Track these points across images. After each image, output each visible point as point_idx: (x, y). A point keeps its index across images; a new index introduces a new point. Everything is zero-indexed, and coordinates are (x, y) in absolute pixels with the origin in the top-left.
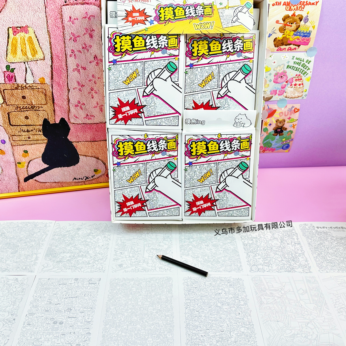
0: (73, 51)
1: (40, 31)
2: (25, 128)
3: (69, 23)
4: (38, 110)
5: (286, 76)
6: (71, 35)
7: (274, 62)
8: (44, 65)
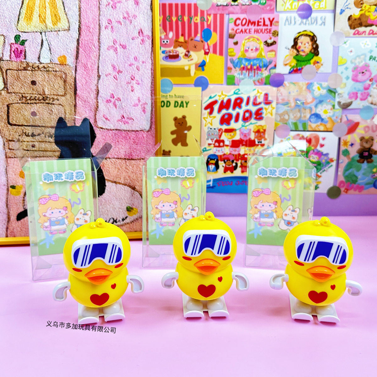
0: (110, 21)
2: (29, 130)
4: (51, 104)
7: (351, 52)
8: (68, 38)
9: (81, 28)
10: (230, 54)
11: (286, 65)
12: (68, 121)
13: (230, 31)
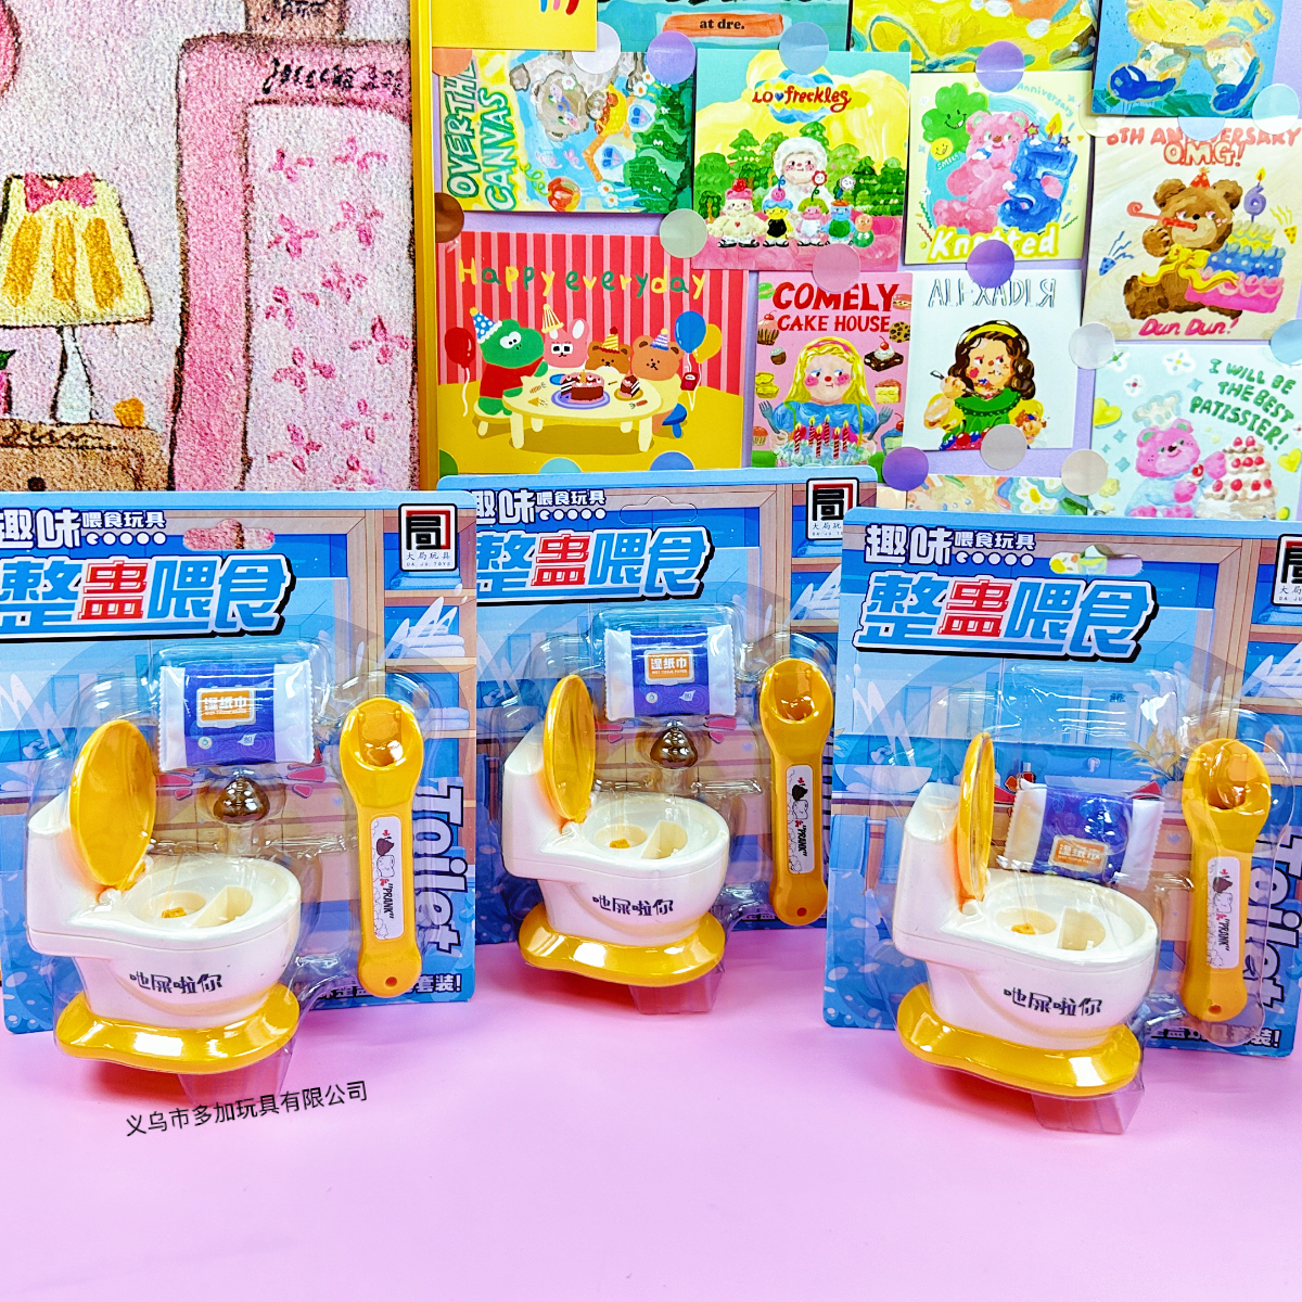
0: (281, 295)
1: (146, 200)
3: (272, 175)
5: (1192, 444)
6: (280, 227)
7: (1135, 385)
8: (148, 345)
9: (188, 313)
10: (760, 390)
11: (933, 424)
13: (760, 323)
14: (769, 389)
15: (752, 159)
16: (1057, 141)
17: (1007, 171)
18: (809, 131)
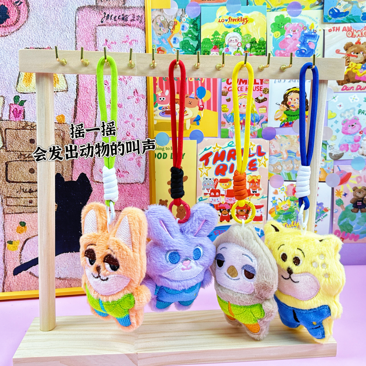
0: (106, 82)
7: (340, 106)
8: (66, 98)
9: (79, 89)
10: (223, 110)
11: (277, 119)
12: (66, 176)
13: (223, 89)
14: (226, 109)
15: (218, 40)
16: (313, 31)
17: (297, 41)
18: (236, 30)
